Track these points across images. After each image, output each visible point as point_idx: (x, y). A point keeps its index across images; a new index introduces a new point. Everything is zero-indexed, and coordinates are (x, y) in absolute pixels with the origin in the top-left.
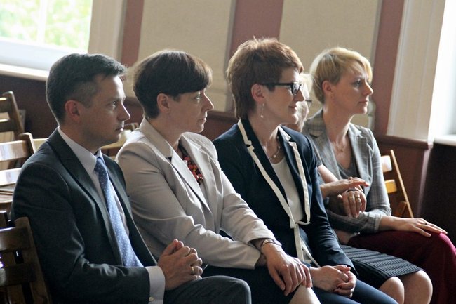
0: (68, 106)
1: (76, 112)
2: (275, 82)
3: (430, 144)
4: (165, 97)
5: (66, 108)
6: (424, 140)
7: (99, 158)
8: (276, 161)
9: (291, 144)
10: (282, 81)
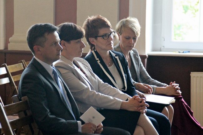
0: (35, 49)
1: (39, 50)
2: (97, 36)
3: (147, 56)
4: (64, 42)
5: (34, 49)
6: (144, 55)
7: (53, 67)
8: (110, 66)
9: (116, 57)
10: (99, 35)
